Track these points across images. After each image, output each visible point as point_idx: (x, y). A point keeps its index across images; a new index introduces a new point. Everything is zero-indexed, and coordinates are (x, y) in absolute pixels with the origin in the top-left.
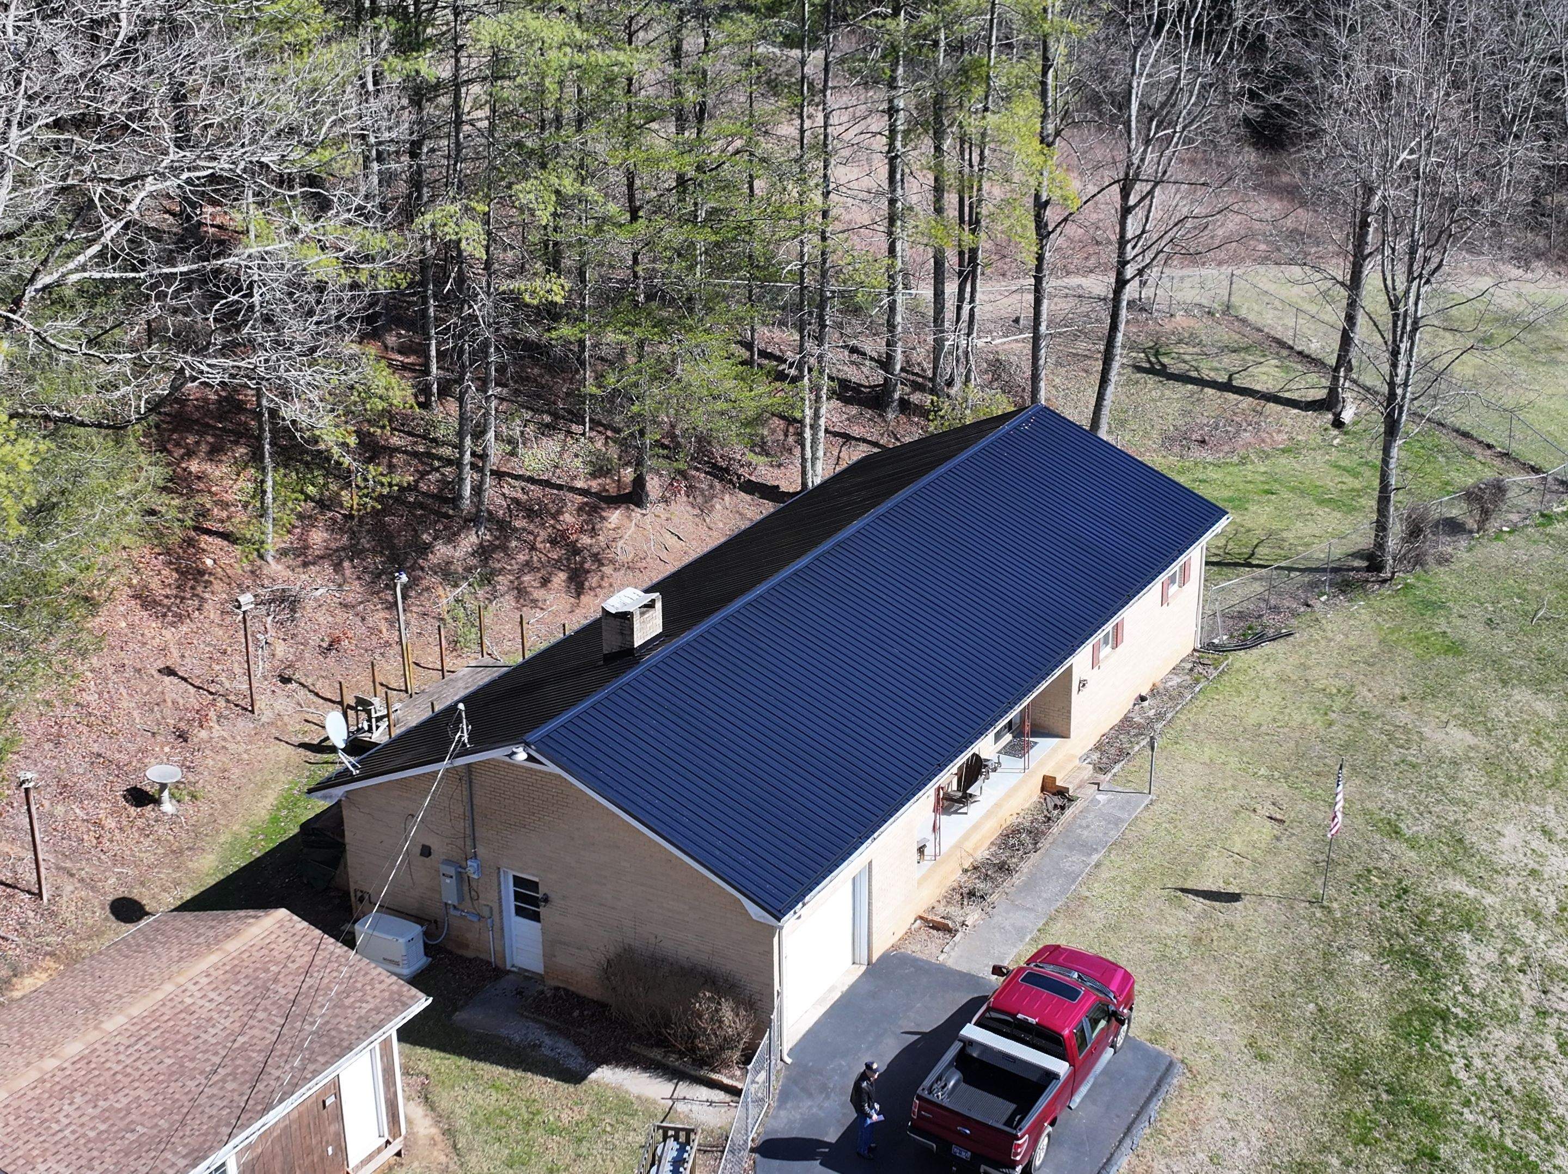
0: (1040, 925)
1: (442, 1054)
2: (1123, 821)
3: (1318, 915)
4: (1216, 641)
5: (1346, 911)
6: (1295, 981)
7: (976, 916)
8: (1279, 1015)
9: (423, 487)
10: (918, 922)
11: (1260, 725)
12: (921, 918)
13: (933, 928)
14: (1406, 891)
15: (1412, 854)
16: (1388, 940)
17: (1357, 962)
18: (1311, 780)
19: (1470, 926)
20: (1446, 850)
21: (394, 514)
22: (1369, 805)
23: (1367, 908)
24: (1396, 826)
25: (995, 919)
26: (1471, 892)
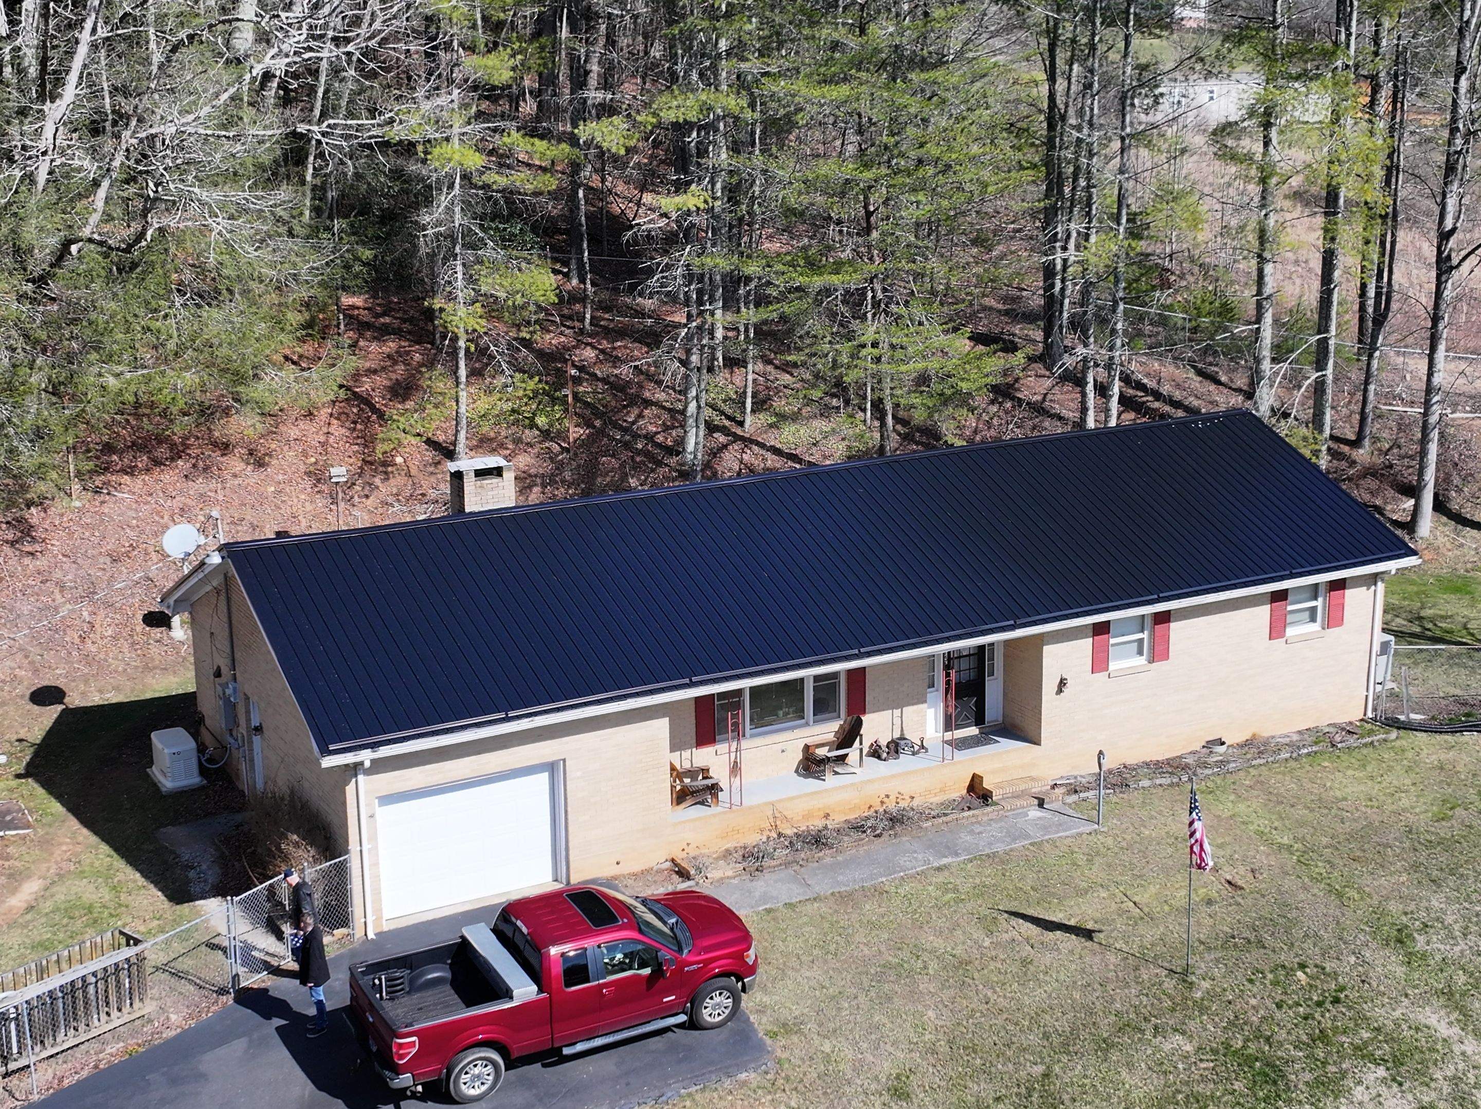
0: (794, 900)
1: (113, 853)
2: (1028, 836)
3: (1166, 985)
4: (1402, 718)
5: (1211, 995)
6: (1046, 1036)
7: (730, 873)
8: (978, 1061)
9: (660, 438)
10: (668, 864)
11: (1345, 799)
12: (673, 860)
13: (678, 873)
14: (1336, 1001)
15: (1400, 971)
16: (1247, 1040)
17: (1167, 1047)
18: (1337, 861)
19: (1398, 1062)
20: (1461, 979)
21: (613, 456)
22: (1394, 907)
23: (1253, 1002)
24: (1409, 936)
25: (754, 883)
26: (1444, 1030)
